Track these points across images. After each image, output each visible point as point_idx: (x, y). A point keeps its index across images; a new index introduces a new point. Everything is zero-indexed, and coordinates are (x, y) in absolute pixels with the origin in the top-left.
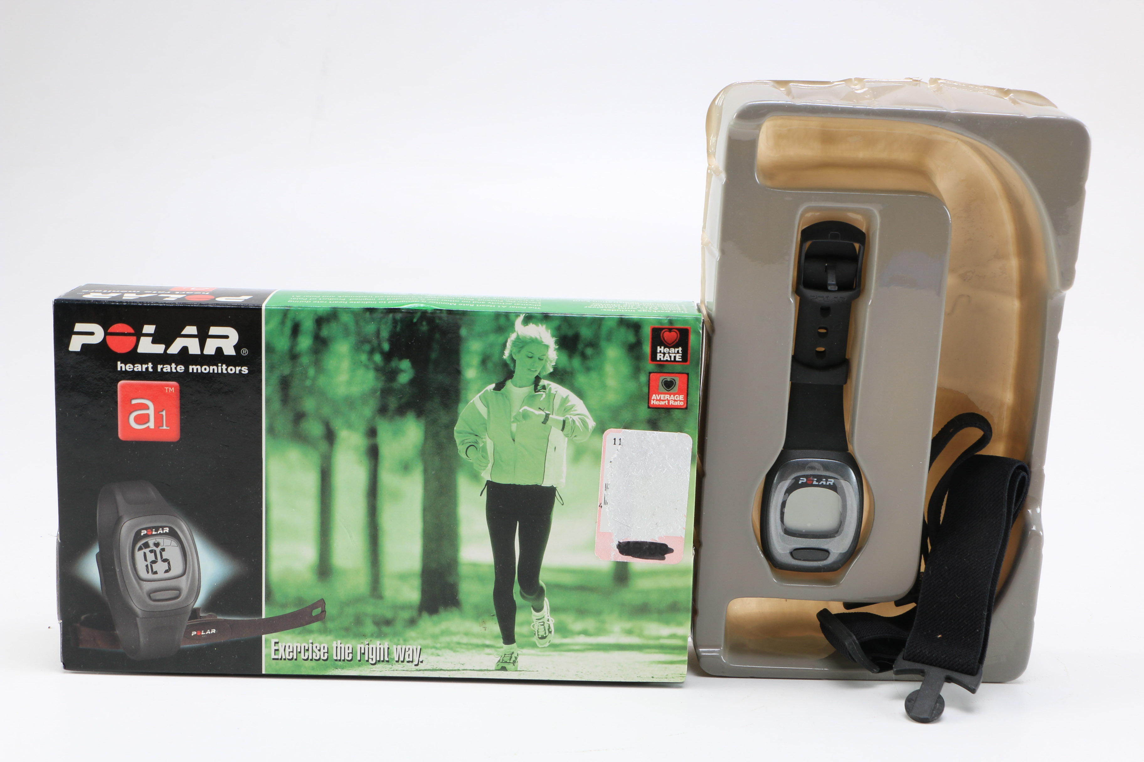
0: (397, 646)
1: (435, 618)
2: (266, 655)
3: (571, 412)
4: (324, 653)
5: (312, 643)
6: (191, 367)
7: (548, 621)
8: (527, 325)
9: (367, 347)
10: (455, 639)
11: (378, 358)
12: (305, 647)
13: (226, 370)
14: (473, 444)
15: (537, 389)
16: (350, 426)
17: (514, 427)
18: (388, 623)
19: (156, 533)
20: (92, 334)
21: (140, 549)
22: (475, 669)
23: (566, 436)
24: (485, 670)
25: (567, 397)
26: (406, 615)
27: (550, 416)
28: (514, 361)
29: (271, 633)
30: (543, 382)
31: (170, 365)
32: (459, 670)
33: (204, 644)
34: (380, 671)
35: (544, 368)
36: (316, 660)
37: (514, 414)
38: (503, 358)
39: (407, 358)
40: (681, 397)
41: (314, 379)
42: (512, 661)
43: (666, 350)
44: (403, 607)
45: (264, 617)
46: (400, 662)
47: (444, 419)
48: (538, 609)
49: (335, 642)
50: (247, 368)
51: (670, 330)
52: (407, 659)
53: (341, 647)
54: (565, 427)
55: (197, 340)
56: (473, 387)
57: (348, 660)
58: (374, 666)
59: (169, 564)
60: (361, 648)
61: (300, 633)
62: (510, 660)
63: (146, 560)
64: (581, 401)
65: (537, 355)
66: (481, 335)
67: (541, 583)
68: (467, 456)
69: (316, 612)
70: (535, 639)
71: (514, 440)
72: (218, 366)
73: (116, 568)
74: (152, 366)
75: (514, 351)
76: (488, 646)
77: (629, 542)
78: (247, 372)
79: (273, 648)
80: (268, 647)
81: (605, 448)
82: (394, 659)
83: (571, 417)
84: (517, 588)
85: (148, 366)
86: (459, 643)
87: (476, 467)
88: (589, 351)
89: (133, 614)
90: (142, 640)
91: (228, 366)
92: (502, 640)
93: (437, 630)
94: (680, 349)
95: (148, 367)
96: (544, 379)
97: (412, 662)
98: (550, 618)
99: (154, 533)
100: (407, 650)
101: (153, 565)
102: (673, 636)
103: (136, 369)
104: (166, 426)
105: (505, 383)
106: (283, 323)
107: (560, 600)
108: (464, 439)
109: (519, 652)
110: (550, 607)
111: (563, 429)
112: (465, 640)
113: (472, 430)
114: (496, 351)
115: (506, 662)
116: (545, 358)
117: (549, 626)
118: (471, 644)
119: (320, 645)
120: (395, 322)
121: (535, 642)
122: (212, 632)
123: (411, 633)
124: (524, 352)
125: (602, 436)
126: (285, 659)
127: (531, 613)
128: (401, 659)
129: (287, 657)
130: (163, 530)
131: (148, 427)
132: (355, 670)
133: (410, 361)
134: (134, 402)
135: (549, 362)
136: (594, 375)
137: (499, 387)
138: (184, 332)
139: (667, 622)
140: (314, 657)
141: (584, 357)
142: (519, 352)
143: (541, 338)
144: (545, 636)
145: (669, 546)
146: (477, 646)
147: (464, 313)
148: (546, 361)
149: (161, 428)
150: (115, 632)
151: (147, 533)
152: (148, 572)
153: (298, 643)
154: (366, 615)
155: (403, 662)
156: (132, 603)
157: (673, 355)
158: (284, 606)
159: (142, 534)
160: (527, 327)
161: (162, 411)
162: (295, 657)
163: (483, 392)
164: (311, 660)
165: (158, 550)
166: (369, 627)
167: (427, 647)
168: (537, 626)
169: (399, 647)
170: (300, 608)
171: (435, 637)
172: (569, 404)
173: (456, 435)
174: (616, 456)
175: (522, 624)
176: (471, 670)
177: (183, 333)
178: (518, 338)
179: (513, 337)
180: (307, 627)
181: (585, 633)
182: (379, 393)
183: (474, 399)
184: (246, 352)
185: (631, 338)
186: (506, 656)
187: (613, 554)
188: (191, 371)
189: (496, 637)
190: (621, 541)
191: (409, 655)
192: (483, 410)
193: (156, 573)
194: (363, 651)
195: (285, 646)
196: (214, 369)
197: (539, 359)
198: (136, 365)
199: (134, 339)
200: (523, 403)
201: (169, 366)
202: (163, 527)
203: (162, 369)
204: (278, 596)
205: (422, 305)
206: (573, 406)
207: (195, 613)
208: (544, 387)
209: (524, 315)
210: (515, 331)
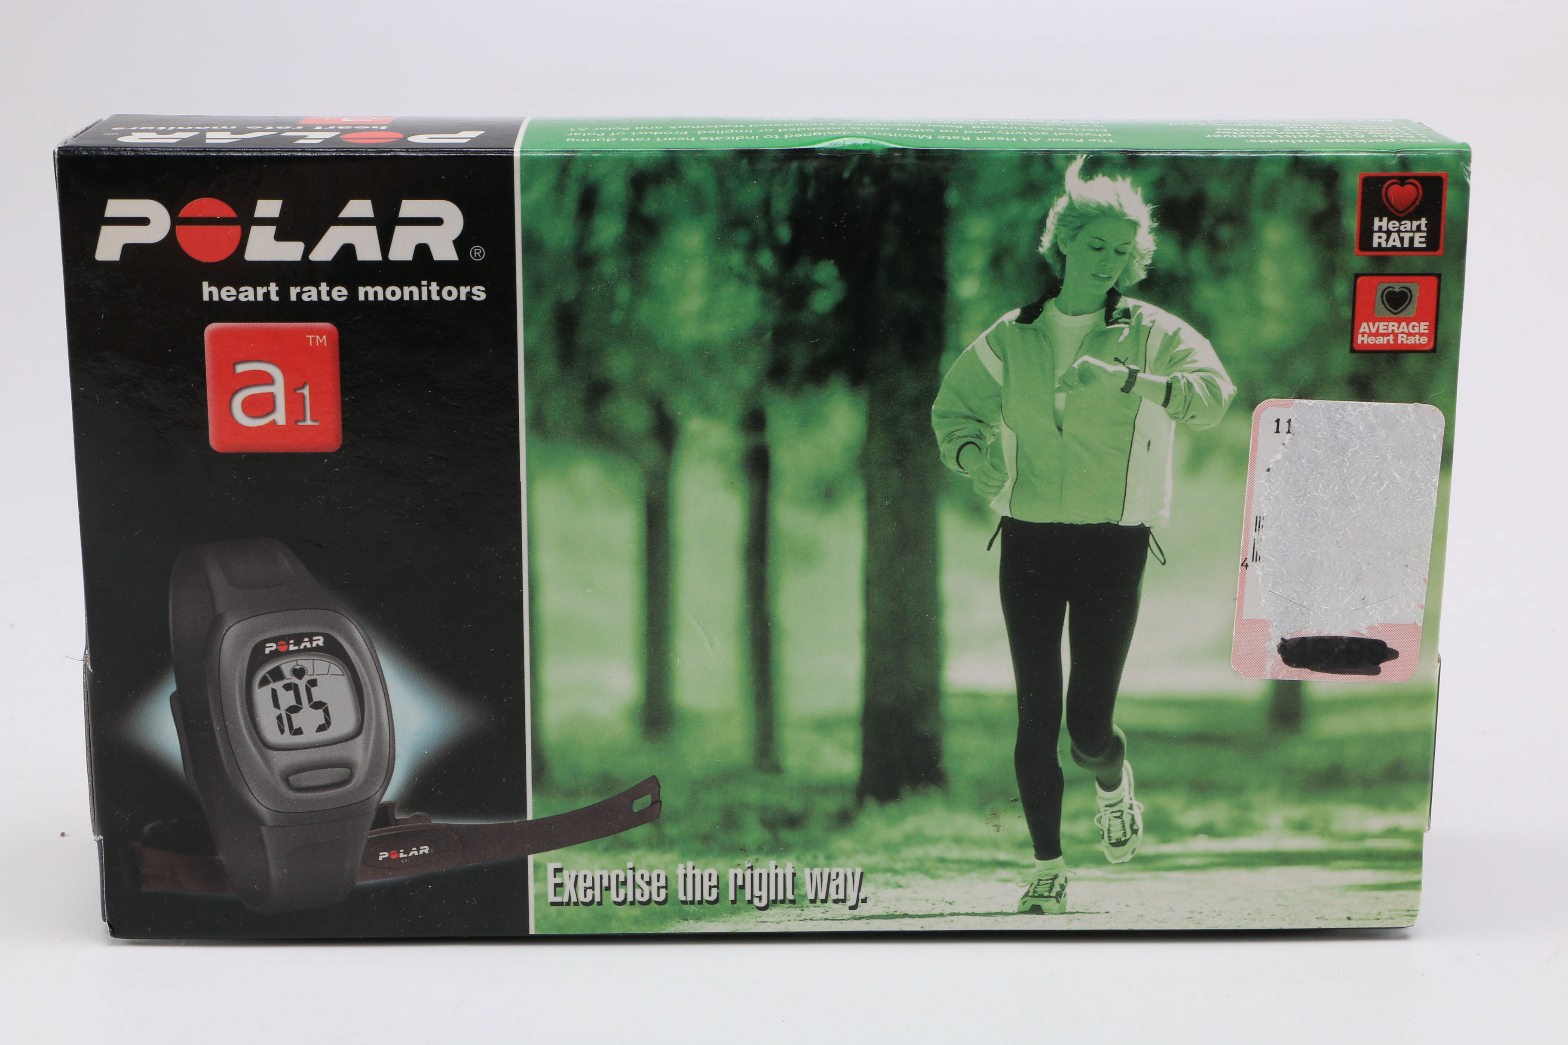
0: (812, 869)
1: (892, 809)
2: (536, 897)
3: (1185, 366)
4: (659, 888)
5: (633, 869)
6: (361, 290)
7: (1131, 808)
8: (1091, 178)
9: (743, 236)
10: (935, 851)
11: (766, 259)
12: (618, 876)
13: (439, 293)
14: (973, 440)
15: (1111, 317)
16: (708, 409)
17: (1061, 400)
18: (793, 821)
19: (296, 648)
20: (144, 221)
21: (264, 682)
22: (976, 911)
23: (1173, 416)
24: (997, 913)
25: (1176, 333)
26: (831, 804)
27: (1140, 375)
28: (1061, 257)
29: (547, 850)
30: (1126, 302)
31: (317, 286)
32: (942, 915)
33: (406, 877)
34: (778, 923)
35: (1127, 271)
36: (642, 903)
37: (1060, 373)
38: (1038, 253)
39: (830, 258)
40: (1423, 327)
41: (630, 309)
42: (1053, 894)
43: (1393, 225)
44: (826, 788)
45: (530, 817)
46: (818, 903)
47: (910, 387)
48: (1110, 785)
49: (681, 866)
50: (483, 288)
51: (1402, 180)
52: (833, 896)
53: (694, 876)
54: (1172, 398)
55: (373, 229)
56: (974, 316)
57: (709, 902)
58: (764, 912)
59: (326, 712)
60: (736, 875)
61: (607, 850)
62: (1050, 891)
63: (276, 705)
64: (1207, 342)
65: (1112, 244)
66: (990, 204)
67: (1117, 729)
68: (961, 467)
69: (641, 804)
70: (1103, 847)
71: (1060, 429)
72: (420, 287)
73: (215, 725)
74: (277, 288)
75: (1062, 235)
76: (1003, 864)
77: (1303, 639)
78: (483, 296)
79: (552, 881)
80: (541, 879)
81: (1256, 441)
82: (805, 896)
83: (1183, 377)
84: (1065, 742)
85: (269, 288)
86: (942, 860)
87: (977, 488)
88: (1225, 232)
89: (254, 819)
90: (273, 872)
91: (441, 285)
92: (1032, 852)
93: (896, 833)
94: (1424, 221)
95: (269, 292)
96: (1126, 295)
97: (844, 901)
98: (1135, 803)
99: (292, 648)
100: (833, 876)
101: (293, 716)
102: (1393, 832)
103: (242, 298)
104: (312, 419)
105: (1042, 307)
106: (560, 187)
107: (1154, 766)
108: (953, 429)
109: (1069, 875)
110: (1135, 779)
111: (1166, 404)
112: (955, 853)
113: (971, 410)
114: (1024, 236)
115: (1041, 896)
116: (1129, 249)
117: (1133, 819)
118: (968, 862)
119: (651, 872)
120: (803, 179)
121: (1103, 853)
122: (421, 852)
123: (843, 842)
124: (1084, 238)
125: (1251, 415)
126: (576, 904)
127: (1095, 793)
128: (822, 895)
129: (582, 898)
130: (311, 641)
131: (274, 422)
132: (725, 922)
133: (836, 263)
134: (241, 368)
135: (1138, 258)
136: (1234, 284)
137: (1030, 315)
138: (345, 214)
139: (1381, 805)
140: (639, 898)
141: (1214, 244)
142: (1074, 237)
143: (1121, 205)
144: (1123, 839)
145: (1389, 646)
146: (981, 865)
147: (952, 158)
148: (1132, 256)
149: (300, 424)
150: (217, 858)
151: (277, 648)
152: (282, 731)
153: (604, 869)
154: (747, 807)
155: (824, 901)
156: (250, 795)
157: (1407, 236)
158: (572, 793)
159: (267, 651)
160: (1090, 183)
161: (302, 387)
162: (597, 899)
163: (993, 327)
164: (632, 903)
165: (302, 684)
166: (754, 833)
167: (874, 870)
168: (1106, 819)
169: (816, 872)
170: (607, 797)
171: (891, 848)
172: (1181, 347)
173: (934, 420)
174: (1279, 456)
175: (1075, 816)
176: (967, 914)
177: (343, 215)
178: (1071, 207)
179: (1060, 205)
180: (623, 835)
181: (1209, 830)
182: (769, 335)
183: (975, 343)
184: (482, 254)
185: (1317, 201)
186: (1041, 883)
187: (1270, 664)
188: (362, 298)
189: (1021, 845)
190: (1288, 638)
191: (837, 887)
192: (993, 366)
193: (299, 732)
194: (740, 883)
195: (577, 876)
196: (411, 293)
197: (1118, 252)
198: (242, 289)
199: (235, 231)
200: (1082, 348)
201: (314, 290)
202: (311, 636)
203: (299, 295)
204: (559, 773)
205: (861, 141)
206: (1188, 353)
207: (384, 814)
208: (1126, 314)
209: (1085, 156)
210: (1064, 192)
